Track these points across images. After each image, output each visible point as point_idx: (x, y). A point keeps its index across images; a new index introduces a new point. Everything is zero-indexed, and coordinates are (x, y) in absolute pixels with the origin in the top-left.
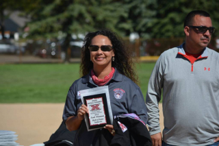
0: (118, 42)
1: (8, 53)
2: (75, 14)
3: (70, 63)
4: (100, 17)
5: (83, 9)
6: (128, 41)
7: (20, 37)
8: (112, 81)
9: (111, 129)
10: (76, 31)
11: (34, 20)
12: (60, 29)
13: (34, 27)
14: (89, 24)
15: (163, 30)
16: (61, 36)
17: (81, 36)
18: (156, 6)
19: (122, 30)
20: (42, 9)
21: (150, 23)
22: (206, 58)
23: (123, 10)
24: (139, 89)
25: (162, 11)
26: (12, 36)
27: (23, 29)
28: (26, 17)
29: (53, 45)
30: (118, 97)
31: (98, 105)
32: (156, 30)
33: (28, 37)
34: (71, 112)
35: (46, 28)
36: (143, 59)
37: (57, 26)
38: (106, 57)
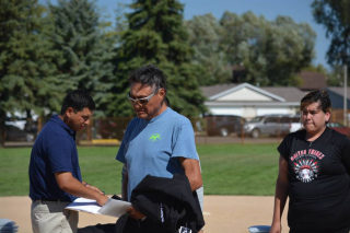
2: (11, 86)
3: (5, 147)
5: (21, 81)
14: (28, 99)
15: (120, 107)
17: (19, 114)
21: (105, 98)
25: (119, 85)
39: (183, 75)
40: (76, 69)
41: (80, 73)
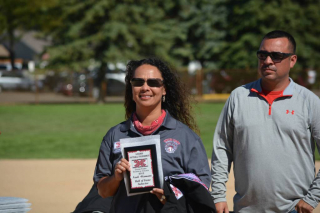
0: (172, 75)
1: (19, 89)
2: (113, 35)
3: (105, 102)
4: (147, 40)
5: (124, 28)
6: (187, 72)
7: (37, 67)
8: (162, 128)
9: (160, 194)
10: (114, 59)
11: (55, 44)
12: (91, 57)
13: (55, 53)
14: (132, 49)
15: (235, 58)
16: (93, 65)
17: (121, 66)
18: (225, 25)
19: (178, 57)
20: (67, 29)
21: (217, 47)
22: (289, 97)
23: (180, 30)
24: (199, 140)
25: (234, 32)
26: (25, 66)
27: (41, 56)
28: (45, 39)
29: (82, 78)
30: (170, 150)
31: (144, 160)
32: (224, 58)
33: (47, 67)
34: (104, 171)
35: (73, 55)
36: (208, 97)
37: (87, 51)
38: (154, 94)
39: (310, 19)
40: (185, 14)
41: (190, 18)
